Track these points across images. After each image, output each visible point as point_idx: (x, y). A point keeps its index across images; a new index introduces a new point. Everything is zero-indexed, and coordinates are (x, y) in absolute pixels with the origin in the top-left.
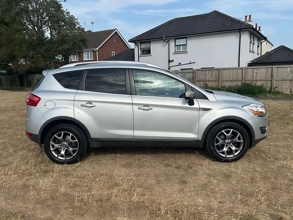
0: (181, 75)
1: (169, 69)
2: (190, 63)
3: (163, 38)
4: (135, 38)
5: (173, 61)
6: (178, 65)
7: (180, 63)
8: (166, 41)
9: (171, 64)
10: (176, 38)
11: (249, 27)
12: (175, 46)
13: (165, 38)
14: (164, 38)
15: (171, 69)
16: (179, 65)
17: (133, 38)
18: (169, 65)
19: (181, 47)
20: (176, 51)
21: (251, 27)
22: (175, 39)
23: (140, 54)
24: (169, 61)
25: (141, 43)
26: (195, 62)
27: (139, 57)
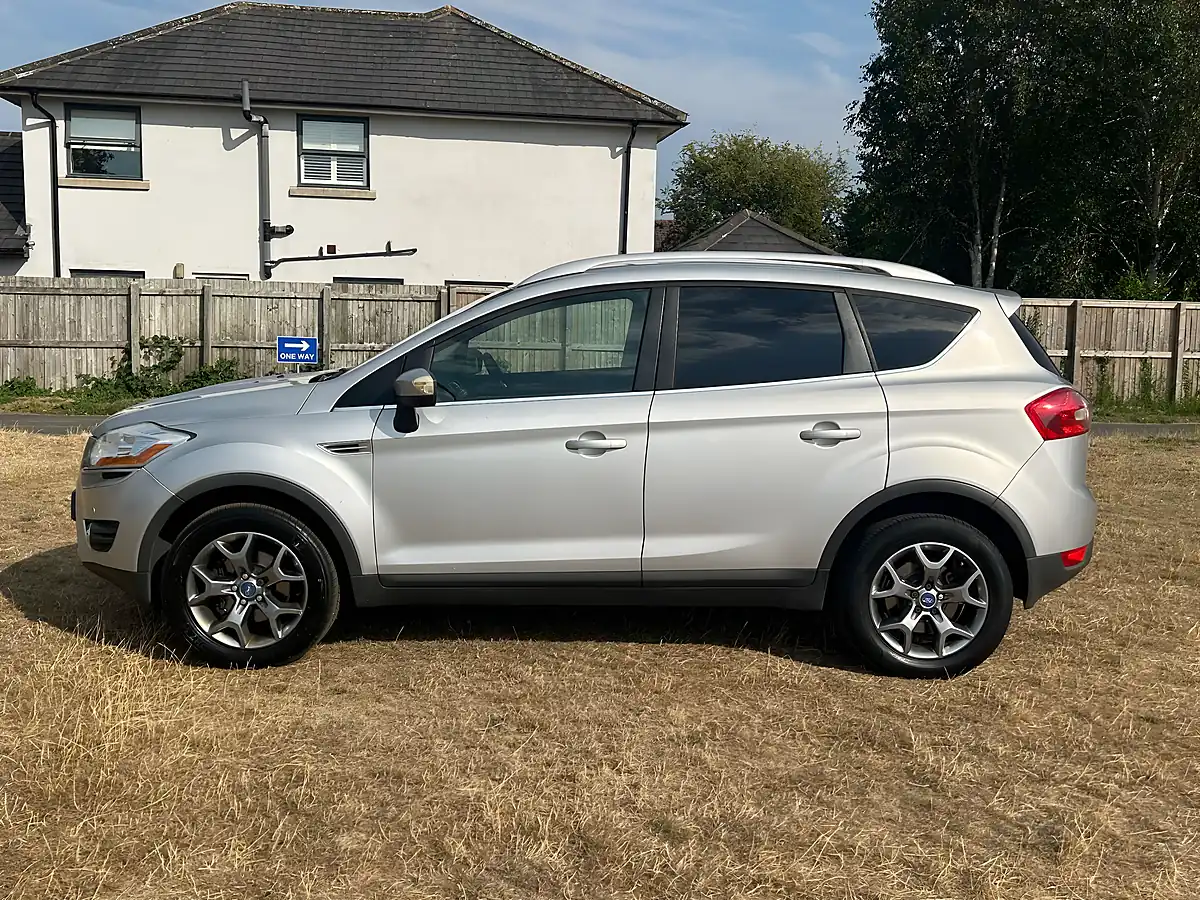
0: (366, 308)
1: (266, 273)
2: (389, 253)
3: (240, 99)
4: (25, 68)
5: (289, 230)
6: (321, 257)
7: (332, 249)
8: (254, 118)
9: (278, 248)
10: (303, 113)
11: (669, 119)
12: (301, 152)
13: (252, 101)
14: (247, 100)
15: (277, 274)
16: (325, 254)
17: (16, 70)
18: (264, 252)
19: (334, 164)
20: (303, 181)
21: (678, 118)
22: (302, 117)
23: (62, 171)
24: (268, 232)
25: (71, 109)
26: (415, 251)
27: (55, 186)
